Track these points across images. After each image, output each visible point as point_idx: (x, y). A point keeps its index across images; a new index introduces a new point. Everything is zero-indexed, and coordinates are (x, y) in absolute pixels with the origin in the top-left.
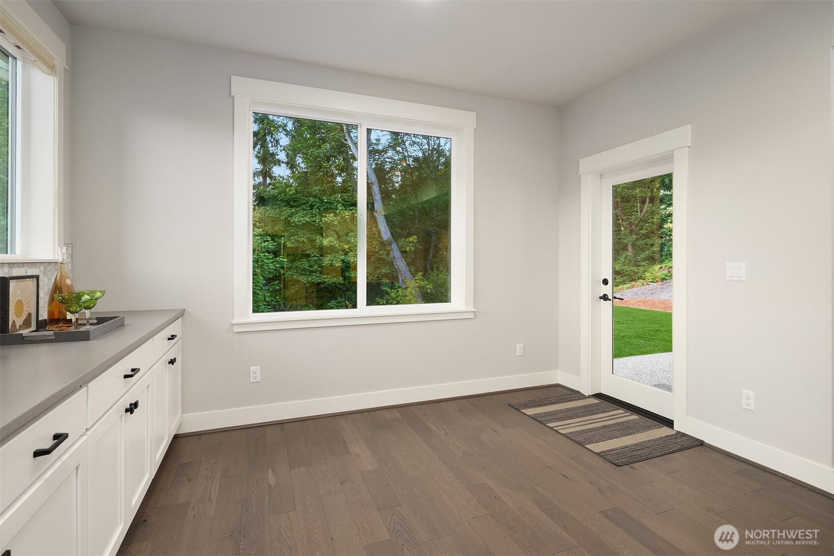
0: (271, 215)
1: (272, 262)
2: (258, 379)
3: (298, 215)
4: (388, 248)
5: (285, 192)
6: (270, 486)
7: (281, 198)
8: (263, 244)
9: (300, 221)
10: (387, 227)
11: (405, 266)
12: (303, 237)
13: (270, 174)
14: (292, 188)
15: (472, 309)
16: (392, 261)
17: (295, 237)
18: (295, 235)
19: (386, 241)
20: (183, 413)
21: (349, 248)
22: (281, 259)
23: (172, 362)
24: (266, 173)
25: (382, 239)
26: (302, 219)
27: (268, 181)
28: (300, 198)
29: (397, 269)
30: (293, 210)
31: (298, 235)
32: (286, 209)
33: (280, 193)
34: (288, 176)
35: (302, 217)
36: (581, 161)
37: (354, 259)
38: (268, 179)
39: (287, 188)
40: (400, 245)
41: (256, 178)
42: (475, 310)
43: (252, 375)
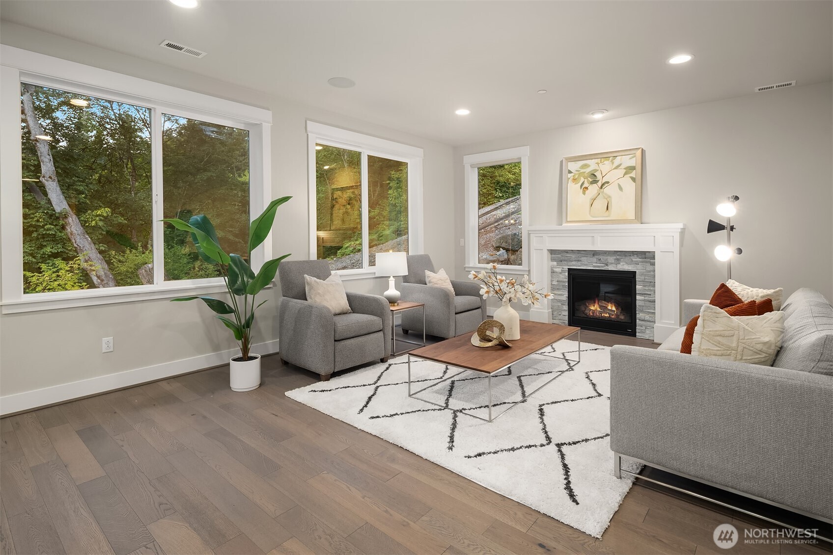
4: (61, 222)
10: (62, 197)
11: (90, 244)
16: (69, 238)
19: (59, 213)
25: (54, 211)
29: (75, 247)
40: (82, 218)
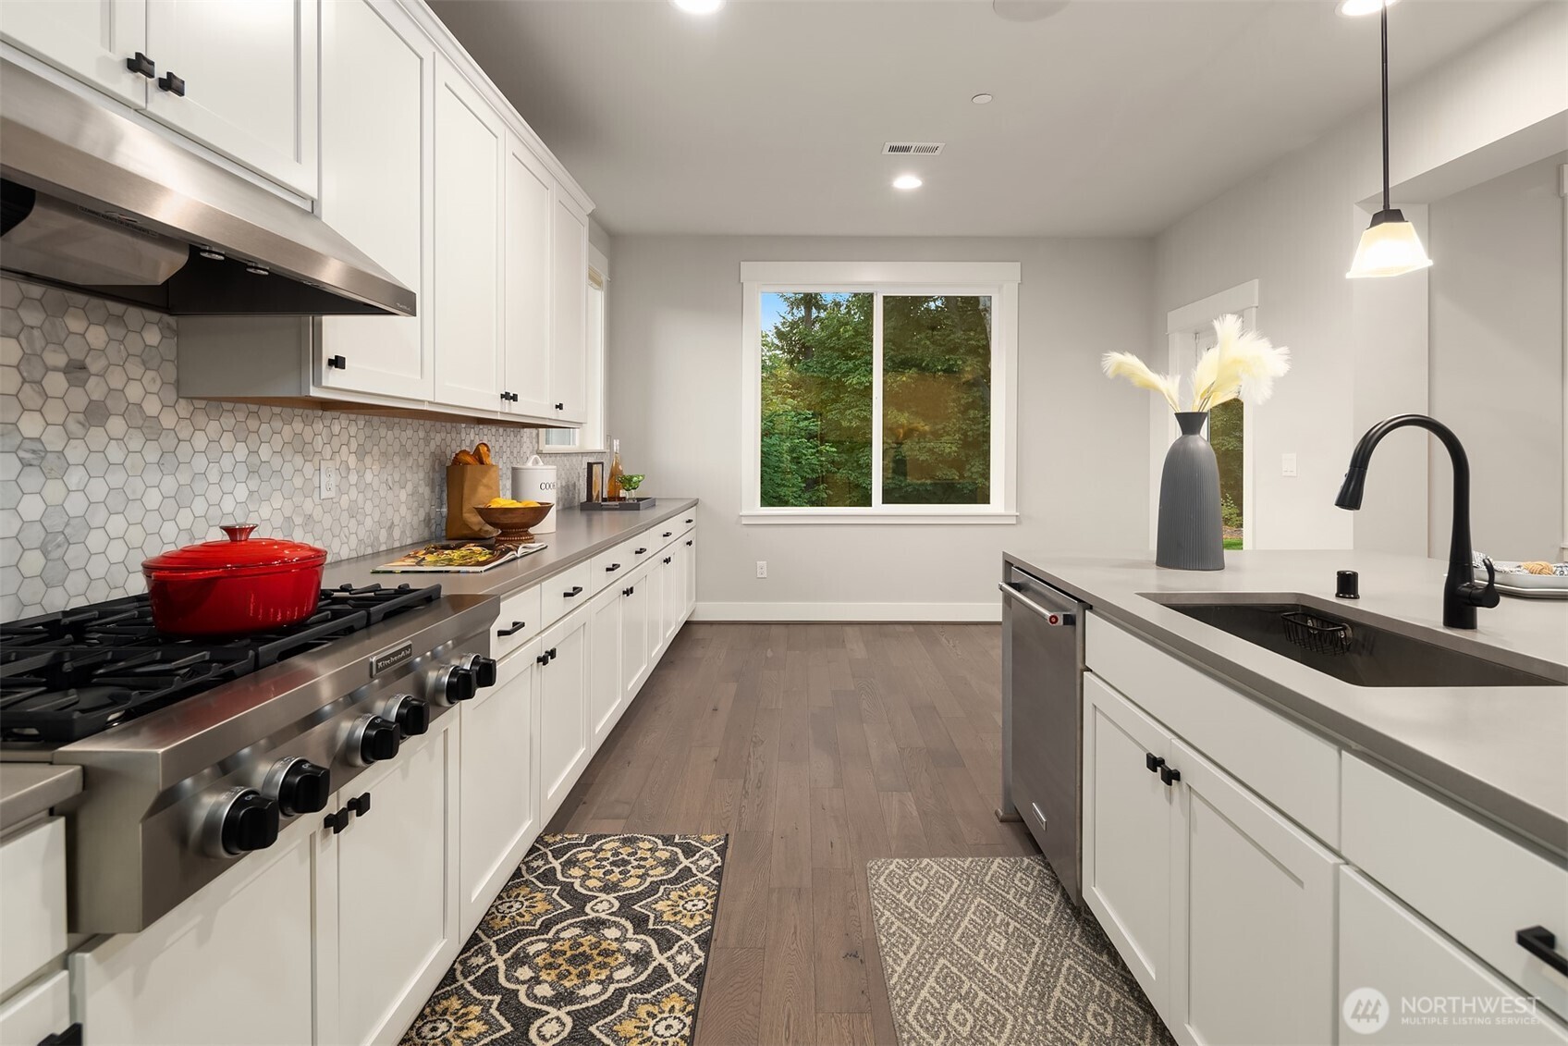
0: (815, 375)
1: (813, 454)
2: (765, 575)
3: (857, 372)
5: (836, 333)
6: (767, 657)
7: (832, 345)
8: (802, 424)
9: (861, 384)
12: (865, 411)
13: (817, 302)
14: (848, 327)
15: (1014, 513)
17: (853, 410)
18: (853, 407)
20: (697, 601)
21: (943, 428)
22: (827, 448)
23: (689, 543)
24: (811, 300)
26: (863, 379)
27: (814, 313)
28: (861, 344)
30: (851, 365)
31: (857, 406)
32: (839, 363)
33: (830, 337)
34: (848, 301)
35: (864, 376)
36: (1169, 314)
37: (951, 448)
38: (814, 310)
39: (841, 327)
41: (795, 311)
42: (1018, 514)
43: (759, 570)
